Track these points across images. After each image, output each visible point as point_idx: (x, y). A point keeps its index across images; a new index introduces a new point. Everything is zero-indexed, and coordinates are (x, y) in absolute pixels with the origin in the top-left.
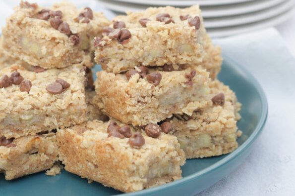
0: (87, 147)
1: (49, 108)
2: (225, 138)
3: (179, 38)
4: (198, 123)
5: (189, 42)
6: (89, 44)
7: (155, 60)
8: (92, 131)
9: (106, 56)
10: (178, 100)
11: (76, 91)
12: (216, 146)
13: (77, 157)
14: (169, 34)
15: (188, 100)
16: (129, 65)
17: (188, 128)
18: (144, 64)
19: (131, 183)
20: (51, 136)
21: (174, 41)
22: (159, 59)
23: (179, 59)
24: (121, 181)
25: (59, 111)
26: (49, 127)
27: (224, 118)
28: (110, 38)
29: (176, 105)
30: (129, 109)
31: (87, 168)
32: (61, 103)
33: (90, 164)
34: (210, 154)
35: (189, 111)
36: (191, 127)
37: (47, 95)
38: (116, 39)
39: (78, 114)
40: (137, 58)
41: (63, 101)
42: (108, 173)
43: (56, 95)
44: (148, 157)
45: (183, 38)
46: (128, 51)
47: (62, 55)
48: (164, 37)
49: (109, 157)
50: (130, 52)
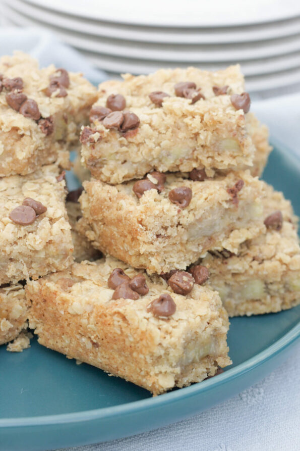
0: (79, 313)
1: (15, 247)
2: (287, 286)
3: (217, 129)
4: (245, 263)
5: (235, 135)
6: (66, 130)
7: (178, 163)
8: (85, 285)
9: (100, 157)
10: (217, 228)
11: (57, 219)
12: (272, 297)
13: (62, 327)
14: (201, 122)
15: (231, 226)
16: (136, 171)
17: (230, 270)
18: (161, 169)
19: (156, 375)
20: (17, 290)
21: (210, 133)
22: (185, 162)
23: (217, 161)
24: (139, 371)
25: (31, 253)
26: (14, 277)
27: (286, 254)
28: (107, 128)
29: (214, 236)
30: (143, 249)
31: (78, 344)
32: (35, 241)
33: (84, 339)
34: (262, 309)
35: (233, 247)
36: (234, 269)
37: (11, 227)
38: (116, 129)
39: (61, 257)
40: (150, 159)
41: (37, 237)
42: (117, 356)
43: (25, 227)
44: (183, 334)
45: (224, 129)
46: (135, 149)
47: (30, 156)
48: (195, 128)
49: (119, 332)
50: (139, 150)
